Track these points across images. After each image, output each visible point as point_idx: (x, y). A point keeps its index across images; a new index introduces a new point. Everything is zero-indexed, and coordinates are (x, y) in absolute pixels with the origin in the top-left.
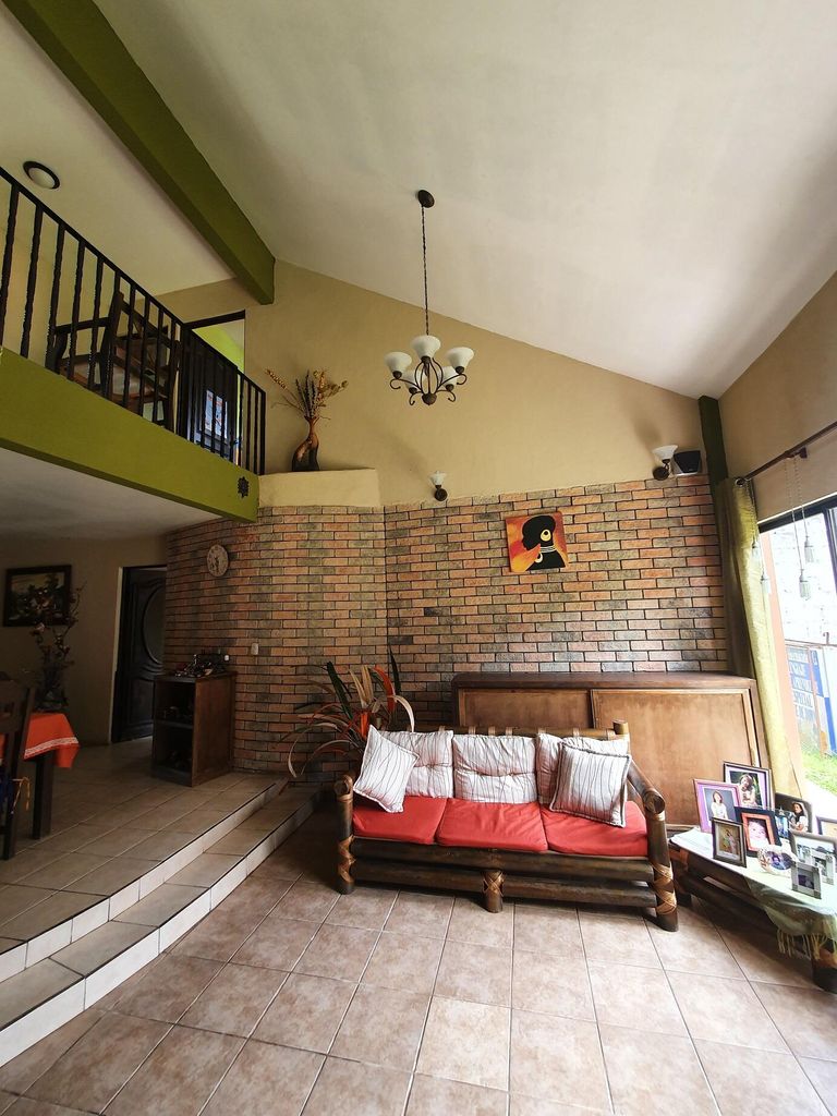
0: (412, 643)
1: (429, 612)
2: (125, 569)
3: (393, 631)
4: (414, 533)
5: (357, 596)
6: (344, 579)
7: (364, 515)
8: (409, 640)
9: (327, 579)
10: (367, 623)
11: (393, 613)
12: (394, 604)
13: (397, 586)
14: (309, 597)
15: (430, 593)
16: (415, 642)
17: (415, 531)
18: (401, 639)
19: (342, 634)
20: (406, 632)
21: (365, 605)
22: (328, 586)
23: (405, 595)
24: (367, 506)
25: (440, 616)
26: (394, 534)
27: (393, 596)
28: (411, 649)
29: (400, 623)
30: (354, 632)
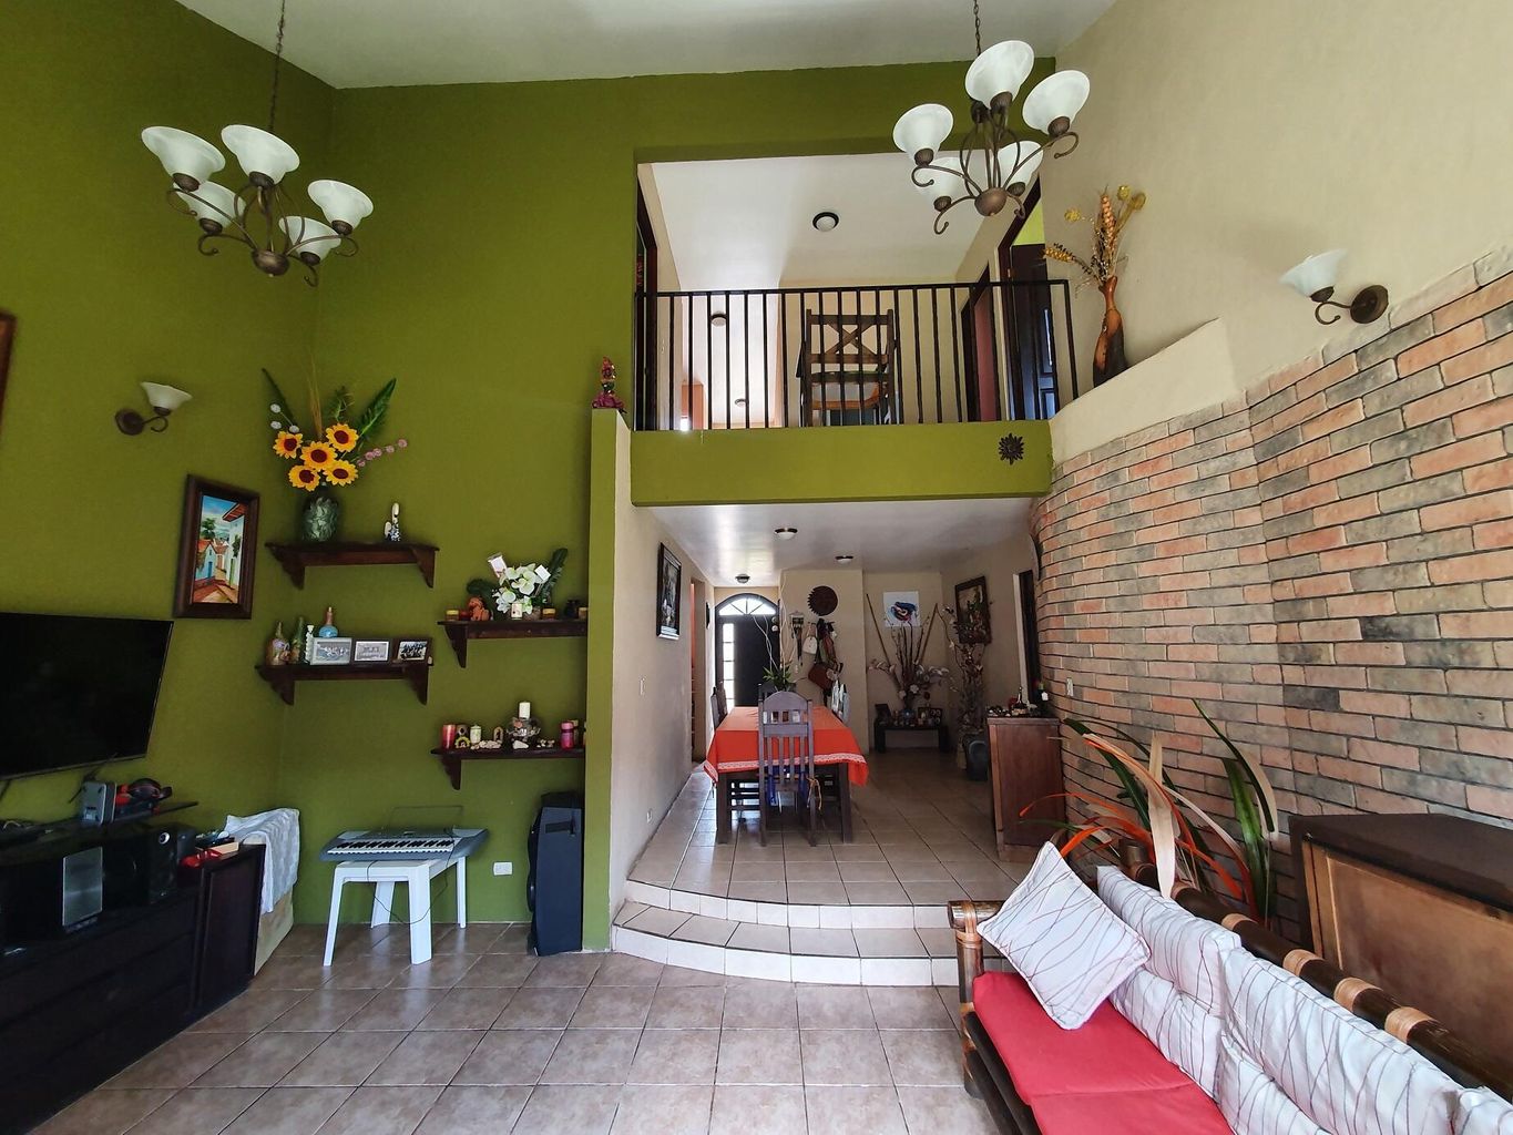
0: (1336, 708)
1: (1375, 630)
2: (1020, 575)
3: (1294, 675)
4: (1313, 431)
5: (1204, 596)
6: (1176, 565)
7: (1205, 426)
8: (1328, 699)
9: (1145, 569)
10: (1230, 653)
11: (1289, 633)
12: (1291, 610)
13: (1290, 568)
14: (1123, 604)
15: (1371, 580)
16: (1344, 705)
17: (1314, 425)
18: (1312, 694)
19: (1182, 674)
20: (1321, 679)
21: (1224, 616)
22: (1149, 582)
23: (1310, 587)
24: (1209, 404)
25: (1409, 639)
26: (1271, 449)
27: (1286, 591)
28: (1336, 722)
29: (1306, 656)
30: (1206, 671)
